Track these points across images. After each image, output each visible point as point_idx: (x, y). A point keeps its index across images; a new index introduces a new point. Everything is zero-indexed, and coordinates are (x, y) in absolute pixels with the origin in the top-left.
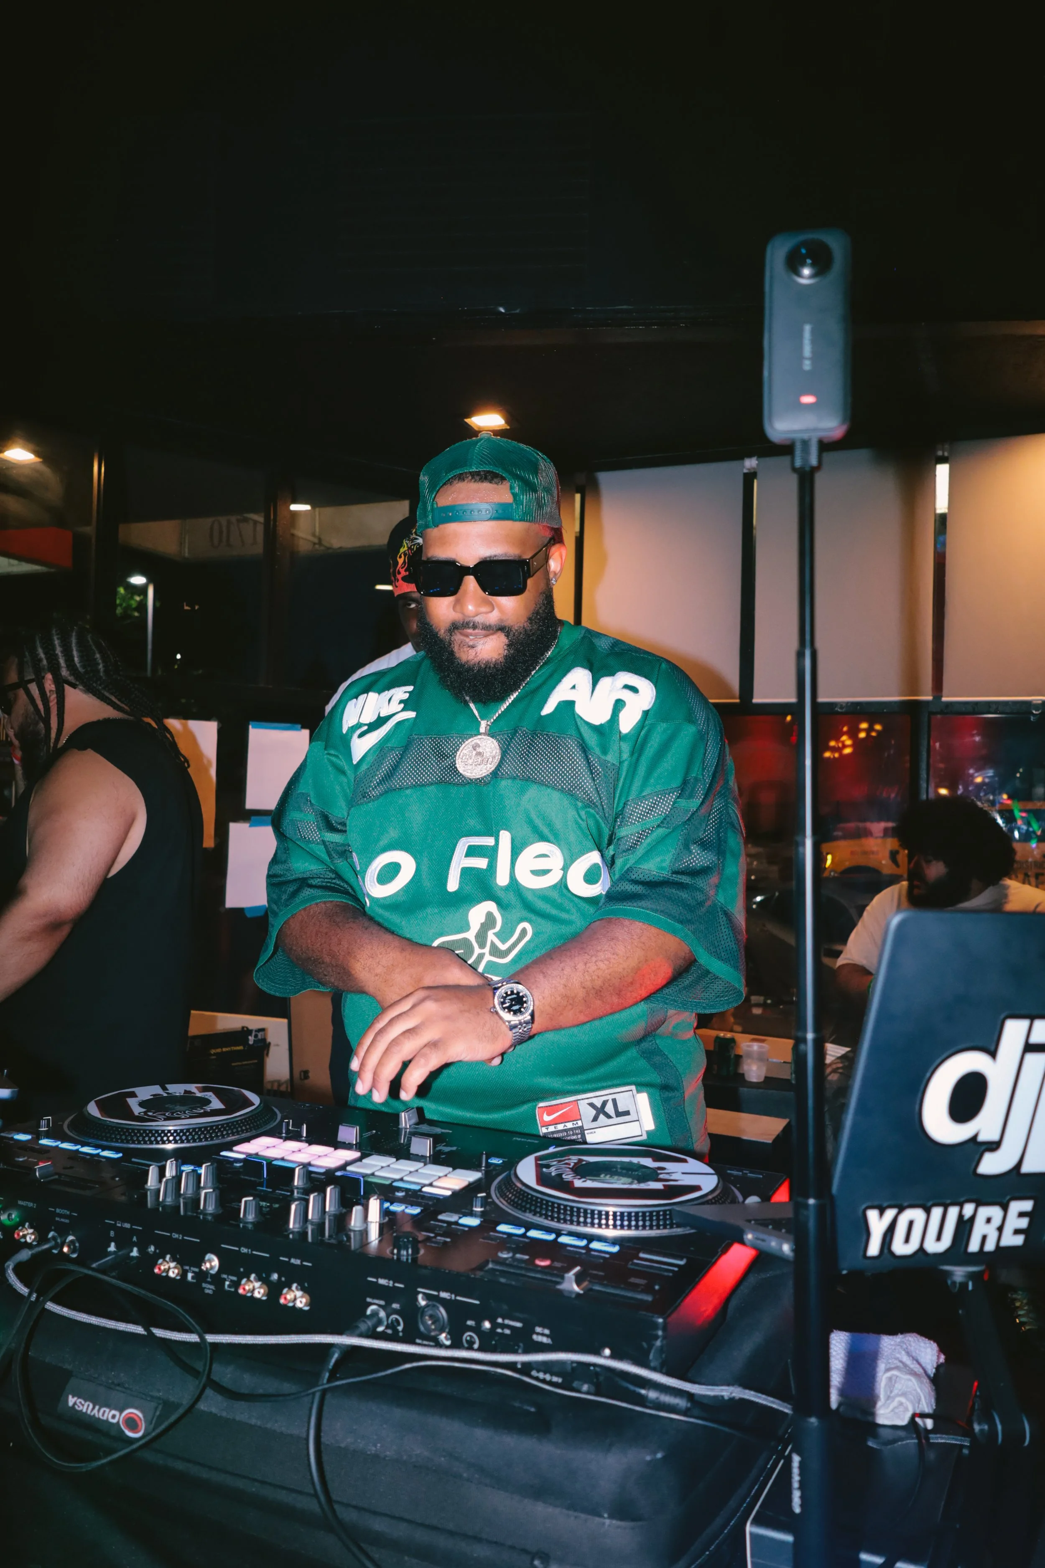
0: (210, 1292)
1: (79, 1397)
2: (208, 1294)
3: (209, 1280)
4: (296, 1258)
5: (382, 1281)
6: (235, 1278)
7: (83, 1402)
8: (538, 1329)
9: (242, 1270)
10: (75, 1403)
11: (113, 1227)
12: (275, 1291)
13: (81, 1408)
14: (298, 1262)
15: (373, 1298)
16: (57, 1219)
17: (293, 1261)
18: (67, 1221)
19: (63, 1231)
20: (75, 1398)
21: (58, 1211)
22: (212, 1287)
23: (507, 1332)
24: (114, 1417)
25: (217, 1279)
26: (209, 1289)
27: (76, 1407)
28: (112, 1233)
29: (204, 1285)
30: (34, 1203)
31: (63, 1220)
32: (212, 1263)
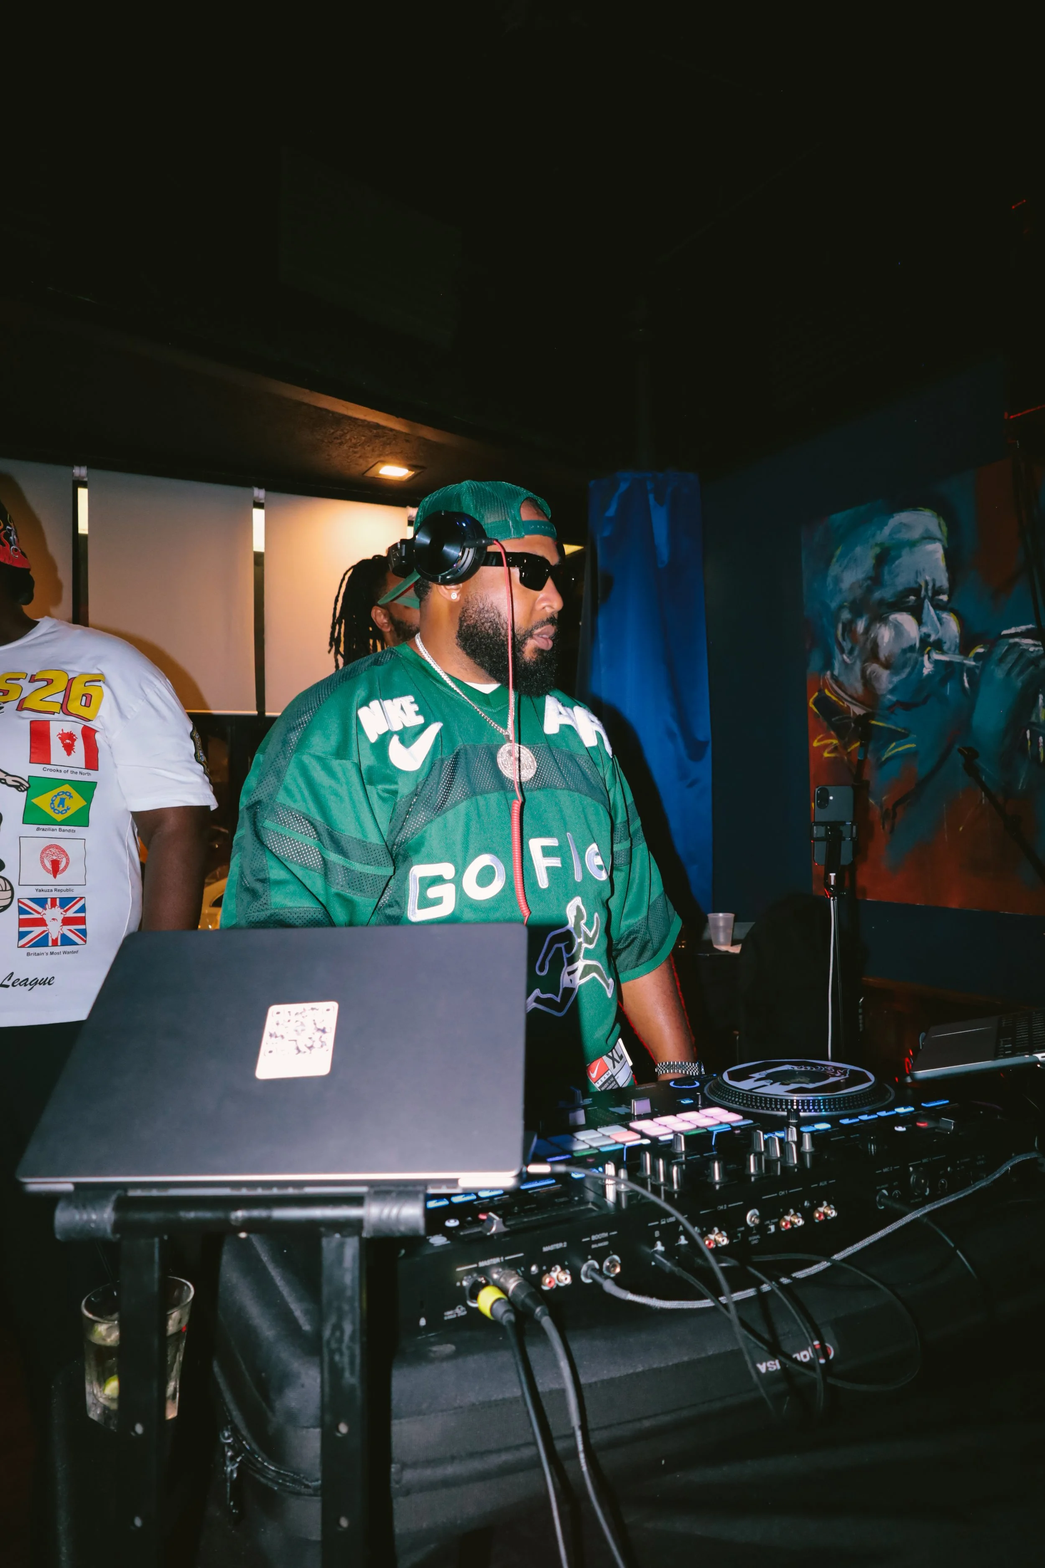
0: (756, 1242)
1: (766, 1361)
2: (755, 1244)
3: (754, 1232)
4: (823, 1181)
5: (885, 1170)
6: (776, 1220)
7: (772, 1362)
8: (979, 1157)
9: (781, 1210)
10: (767, 1368)
11: (657, 1227)
12: (808, 1215)
13: (775, 1368)
14: (825, 1183)
15: (880, 1186)
16: (594, 1246)
17: (821, 1184)
18: (606, 1243)
19: (600, 1255)
20: (764, 1364)
21: (594, 1238)
22: (758, 1237)
23: (963, 1167)
24: (805, 1356)
25: (761, 1228)
26: (755, 1239)
27: (770, 1369)
28: (657, 1234)
29: (750, 1239)
30: (563, 1242)
31: (600, 1245)
32: (751, 1217)
